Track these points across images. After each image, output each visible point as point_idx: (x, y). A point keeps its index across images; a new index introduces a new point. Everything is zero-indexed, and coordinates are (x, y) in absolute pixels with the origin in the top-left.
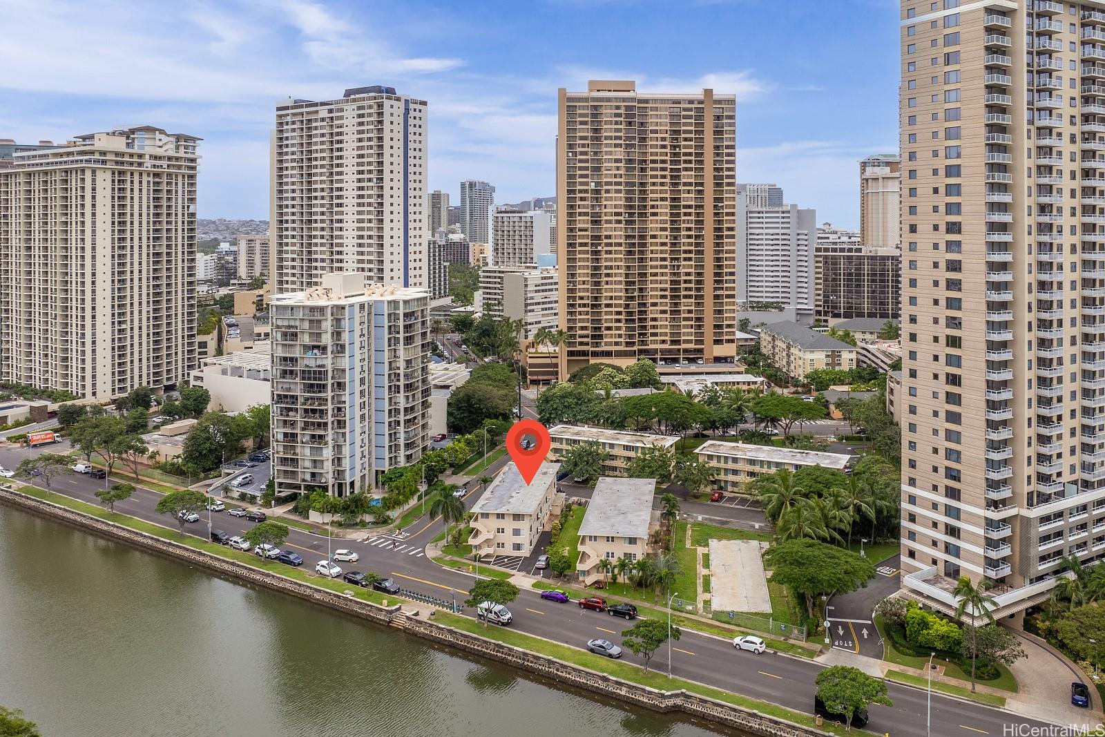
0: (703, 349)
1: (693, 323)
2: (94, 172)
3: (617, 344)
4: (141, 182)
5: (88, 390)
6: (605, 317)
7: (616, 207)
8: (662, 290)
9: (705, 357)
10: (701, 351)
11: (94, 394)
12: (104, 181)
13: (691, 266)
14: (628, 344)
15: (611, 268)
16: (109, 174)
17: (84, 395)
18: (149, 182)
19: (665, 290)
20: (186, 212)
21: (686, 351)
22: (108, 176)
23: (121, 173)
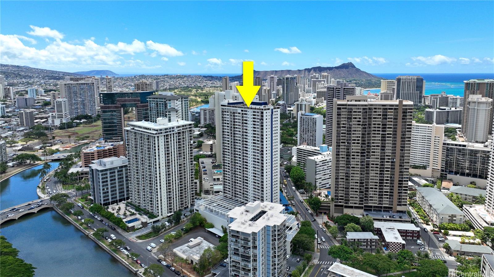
0: (392, 207)
1: (388, 197)
2: (158, 137)
3: (355, 203)
4: (174, 137)
5: (160, 214)
6: (351, 193)
7: (357, 149)
8: (375, 183)
9: (393, 210)
10: (391, 208)
11: (162, 215)
12: (162, 140)
13: (388, 174)
14: (360, 204)
15: (354, 173)
16: (163, 137)
17: (158, 215)
18: (176, 136)
19: (377, 183)
20: (189, 144)
21: (384, 207)
22: (163, 138)
23: (167, 135)
